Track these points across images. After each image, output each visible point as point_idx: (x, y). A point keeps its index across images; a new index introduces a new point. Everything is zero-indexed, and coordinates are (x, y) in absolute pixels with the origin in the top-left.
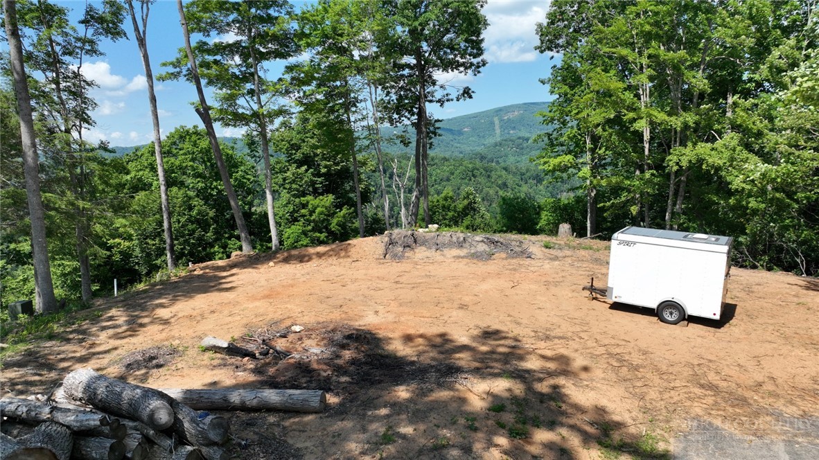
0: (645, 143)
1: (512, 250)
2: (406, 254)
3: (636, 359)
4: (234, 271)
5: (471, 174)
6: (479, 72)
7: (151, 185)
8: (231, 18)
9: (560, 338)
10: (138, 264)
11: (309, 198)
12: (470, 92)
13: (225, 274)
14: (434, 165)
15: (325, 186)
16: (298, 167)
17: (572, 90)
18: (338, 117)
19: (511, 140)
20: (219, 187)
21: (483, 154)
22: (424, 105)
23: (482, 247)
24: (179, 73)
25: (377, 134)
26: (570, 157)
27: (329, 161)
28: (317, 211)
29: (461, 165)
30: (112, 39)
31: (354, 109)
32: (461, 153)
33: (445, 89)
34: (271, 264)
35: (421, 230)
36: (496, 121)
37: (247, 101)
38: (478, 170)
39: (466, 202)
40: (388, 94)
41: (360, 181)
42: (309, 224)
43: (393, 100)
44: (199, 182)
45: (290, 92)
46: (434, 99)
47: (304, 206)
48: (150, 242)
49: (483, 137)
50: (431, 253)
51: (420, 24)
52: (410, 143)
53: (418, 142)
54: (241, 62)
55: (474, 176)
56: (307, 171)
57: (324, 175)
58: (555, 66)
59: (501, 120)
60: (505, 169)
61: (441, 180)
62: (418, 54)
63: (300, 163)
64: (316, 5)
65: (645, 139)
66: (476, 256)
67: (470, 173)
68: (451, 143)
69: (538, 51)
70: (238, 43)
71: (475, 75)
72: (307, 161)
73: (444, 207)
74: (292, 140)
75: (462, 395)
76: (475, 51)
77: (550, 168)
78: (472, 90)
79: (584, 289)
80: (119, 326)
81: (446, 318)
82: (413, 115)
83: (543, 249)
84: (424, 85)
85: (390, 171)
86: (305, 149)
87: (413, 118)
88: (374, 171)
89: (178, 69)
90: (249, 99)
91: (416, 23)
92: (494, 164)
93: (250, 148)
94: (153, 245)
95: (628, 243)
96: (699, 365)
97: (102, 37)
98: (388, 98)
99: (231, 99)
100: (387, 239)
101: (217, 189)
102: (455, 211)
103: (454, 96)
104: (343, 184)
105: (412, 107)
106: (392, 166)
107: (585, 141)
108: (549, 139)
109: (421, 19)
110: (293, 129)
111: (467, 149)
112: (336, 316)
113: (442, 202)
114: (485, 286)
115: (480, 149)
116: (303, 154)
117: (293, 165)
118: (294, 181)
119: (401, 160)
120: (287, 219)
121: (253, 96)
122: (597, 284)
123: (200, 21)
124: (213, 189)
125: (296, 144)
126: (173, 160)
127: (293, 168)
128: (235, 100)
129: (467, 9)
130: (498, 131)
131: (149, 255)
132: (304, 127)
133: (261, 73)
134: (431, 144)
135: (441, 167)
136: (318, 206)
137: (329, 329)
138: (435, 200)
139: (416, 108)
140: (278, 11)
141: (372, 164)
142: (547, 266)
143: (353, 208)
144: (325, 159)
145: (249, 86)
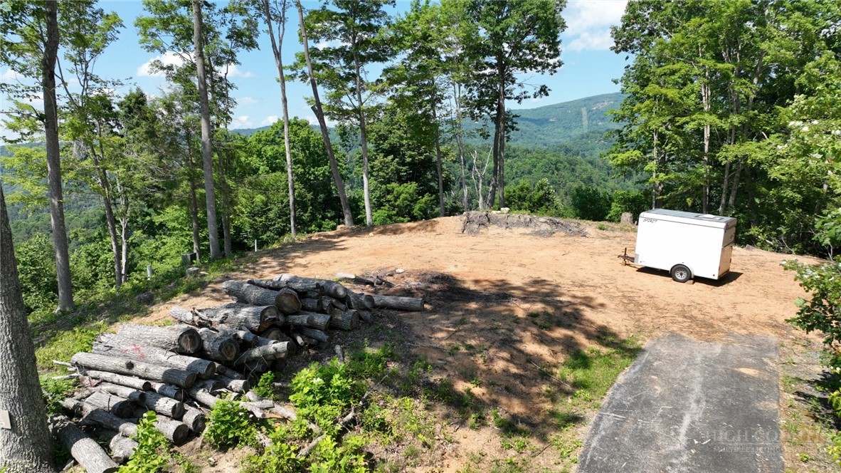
0: (705, 140)
1: (570, 230)
2: (481, 231)
3: (643, 300)
4: (343, 238)
5: (555, 167)
6: (555, 72)
7: (259, 169)
8: (338, 27)
9: (590, 286)
10: (246, 238)
11: (394, 184)
12: (547, 89)
13: (335, 240)
14: (515, 157)
15: (410, 174)
16: (385, 156)
17: (642, 90)
18: (425, 111)
19: (598, 133)
20: (316, 173)
21: (568, 147)
22: (503, 102)
23: (545, 227)
24: (295, 75)
25: (460, 128)
26: (637, 152)
27: (413, 151)
28: (402, 197)
29: (544, 157)
30: (247, 49)
31: (439, 105)
32: (545, 145)
33: (523, 87)
34: (371, 234)
35: (494, 212)
36: (584, 112)
37: (350, 99)
38: (562, 163)
39: (541, 193)
40: (470, 91)
41: (442, 170)
42: (393, 210)
43: (474, 97)
44: (299, 167)
45: (385, 91)
46: (512, 96)
47: (389, 192)
48: (259, 220)
49: (570, 128)
50: (502, 230)
51: (501, 29)
52: (489, 136)
53: (496, 135)
54: (345, 65)
55: (557, 169)
56: (393, 160)
57: (409, 164)
58: (627, 67)
59: (589, 111)
60: (591, 163)
61: (523, 173)
62: (500, 54)
63: (387, 153)
64: (409, 11)
65: (705, 137)
66: (540, 234)
67: (553, 167)
68: (535, 134)
69: (614, 51)
70: (342, 49)
71: (552, 74)
72: (393, 151)
73: (520, 197)
74: (380, 131)
75: (512, 308)
76: (552, 53)
77: (619, 162)
78: (549, 88)
79: (619, 256)
80: (273, 267)
81: (508, 271)
82: (492, 110)
83: (597, 230)
84: (504, 83)
85: (470, 162)
86: (393, 139)
87: (493, 113)
88: (454, 162)
89: (295, 72)
90: (351, 97)
91: (498, 28)
92: (579, 157)
93: (342, 138)
94: (261, 222)
95: (651, 220)
96: (689, 306)
97: (240, 49)
98: (470, 94)
99: (337, 97)
100: (465, 218)
101: (314, 174)
102: (530, 201)
103: (531, 93)
104: (425, 173)
105: (492, 104)
106: (471, 157)
107: (653, 137)
108: (620, 136)
109: (502, 25)
110: (381, 121)
111: (552, 141)
112: (426, 267)
113: (518, 192)
114: (542, 254)
115: (565, 141)
116: (390, 144)
117: (380, 154)
118: (381, 169)
119: (481, 151)
120: (374, 204)
121: (354, 94)
122: (629, 254)
123: (313, 30)
124: (310, 175)
125: (384, 135)
126: (276, 147)
127: (381, 157)
128: (340, 98)
129: (545, 15)
130: (585, 123)
131: (256, 230)
132: (392, 119)
133: (362, 75)
134: (508, 137)
135: (523, 160)
136: (403, 193)
137: (422, 273)
138: (511, 190)
139: (496, 104)
140: (378, 21)
141: (453, 155)
142: (597, 243)
143: (434, 196)
144: (410, 149)
145: (350, 85)
